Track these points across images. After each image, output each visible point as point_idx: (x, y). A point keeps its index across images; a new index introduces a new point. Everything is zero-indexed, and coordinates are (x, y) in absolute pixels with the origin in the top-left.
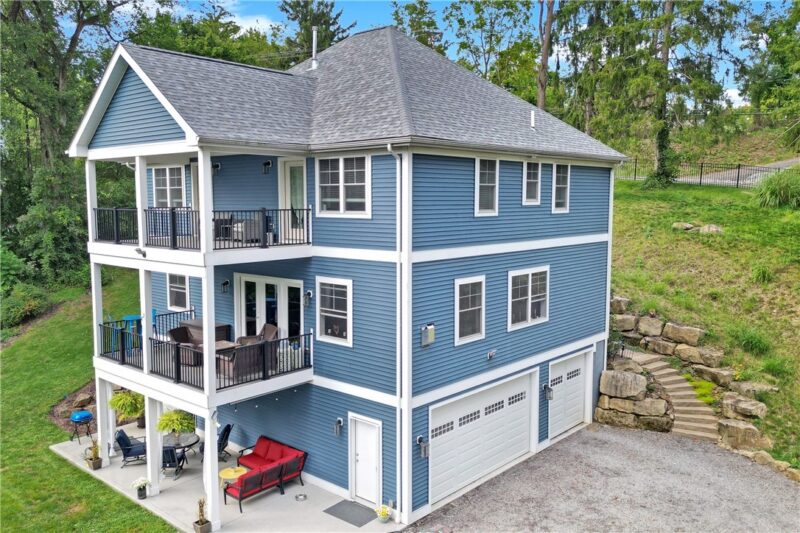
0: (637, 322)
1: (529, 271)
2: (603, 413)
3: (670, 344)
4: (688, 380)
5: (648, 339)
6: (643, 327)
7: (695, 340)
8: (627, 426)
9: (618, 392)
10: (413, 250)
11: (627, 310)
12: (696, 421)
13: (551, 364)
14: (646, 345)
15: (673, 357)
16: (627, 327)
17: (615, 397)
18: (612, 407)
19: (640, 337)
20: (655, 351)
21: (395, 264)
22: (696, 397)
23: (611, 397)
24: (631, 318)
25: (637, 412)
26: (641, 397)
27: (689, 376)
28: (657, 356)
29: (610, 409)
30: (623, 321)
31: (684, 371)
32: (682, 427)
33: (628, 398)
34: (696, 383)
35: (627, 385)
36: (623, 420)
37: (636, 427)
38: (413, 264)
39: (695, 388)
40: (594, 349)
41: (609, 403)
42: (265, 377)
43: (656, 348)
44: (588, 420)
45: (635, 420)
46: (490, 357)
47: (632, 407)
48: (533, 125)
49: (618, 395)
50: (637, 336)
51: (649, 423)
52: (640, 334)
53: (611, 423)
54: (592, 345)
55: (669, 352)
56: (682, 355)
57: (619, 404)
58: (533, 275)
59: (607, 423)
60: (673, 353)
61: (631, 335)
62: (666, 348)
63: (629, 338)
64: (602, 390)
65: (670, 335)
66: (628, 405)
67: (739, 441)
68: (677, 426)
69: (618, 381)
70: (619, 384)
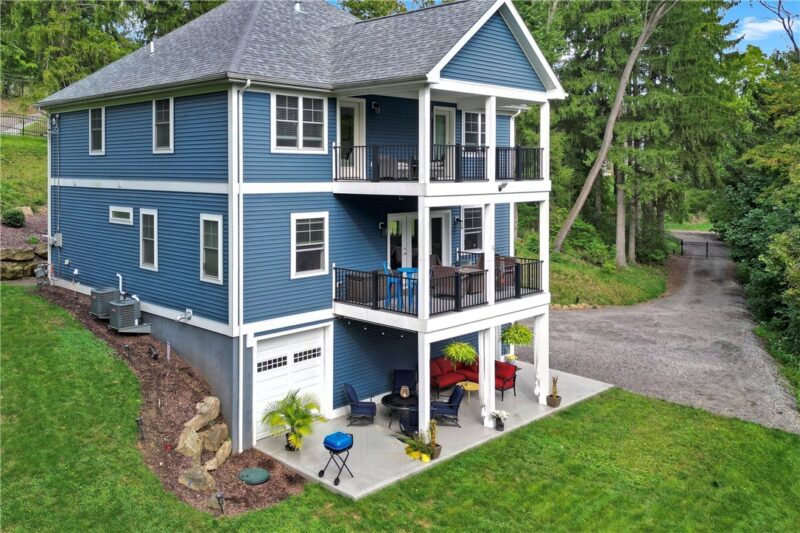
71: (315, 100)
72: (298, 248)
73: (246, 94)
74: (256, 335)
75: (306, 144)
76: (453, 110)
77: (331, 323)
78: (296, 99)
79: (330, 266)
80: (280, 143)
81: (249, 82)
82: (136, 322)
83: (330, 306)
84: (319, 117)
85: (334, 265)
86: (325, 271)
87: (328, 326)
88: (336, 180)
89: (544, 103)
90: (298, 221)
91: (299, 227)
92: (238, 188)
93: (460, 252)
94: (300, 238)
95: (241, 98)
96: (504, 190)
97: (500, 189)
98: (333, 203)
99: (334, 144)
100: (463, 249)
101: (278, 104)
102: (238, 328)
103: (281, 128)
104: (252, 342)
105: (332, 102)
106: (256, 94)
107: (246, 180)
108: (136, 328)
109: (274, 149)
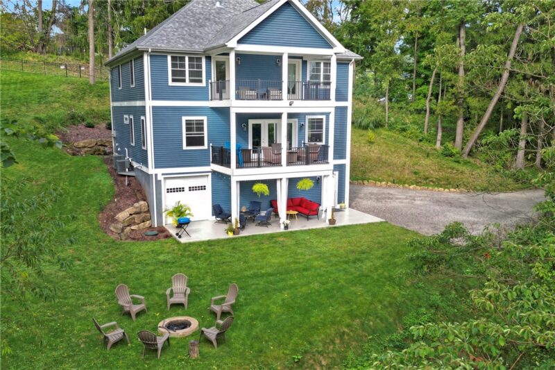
71: (197, 58)
72: (187, 134)
73: (151, 56)
74: (163, 174)
75: (191, 81)
76: (300, 61)
77: (210, 174)
78: (184, 58)
79: (209, 145)
80: (174, 80)
81: (150, 50)
82: (127, 170)
83: (209, 165)
84: (200, 66)
85: (211, 144)
86: (206, 147)
87: (208, 175)
88: (211, 100)
89: (332, 56)
90: (186, 121)
91: (187, 124)
92: (149, 103)
93: (304, 143)
94: (188, 129)
95: (149, 58)
96: (293, 106)
97: (291, 105)
98: (210, 112)
99: (210, 81)
100: (306, 142)
101: (172, 60)
102: (151, 170)
103: (174, 73)
104: (160, 178)
105: (209, 58)
106: (158, 56)
107: (153, 99)
108: (127, 172)
109: (170, 83)
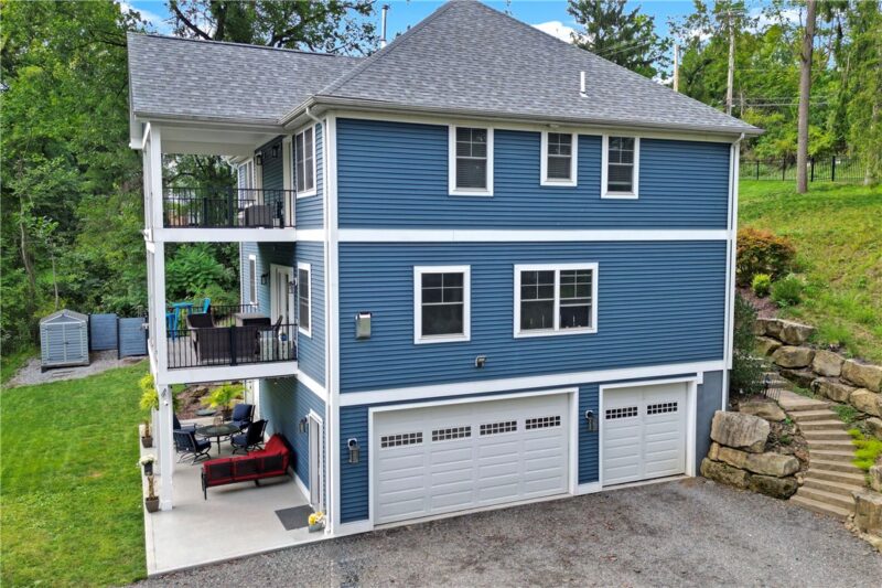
0: (812, 356)
1: (557, 268)
2: (710, 466)
3: (845, 387)
4: (854, 437)
5: (821, 379)
6: (818, 364)
7: (876, 383)
8: (736, 485)
9: (730, 439)
10: (339, 227)
11: (807, 340)
12: (832, 490)
13: (602, 387)
14: (817, 387)
15: (849, 406)
16: (800, 363)
17: (726, 446)
18: (721, 458)
19: (811, 376)
20: (826, 397)
21: (322, 243)
22: (852, 459)
23: (721, 445)
24: (805, 350)
25: (749, 468)
26: (758, 448)
27: (857, 432)
28: (826, 403)
29: (719, 461)
30: (795, 354)
31: (854, 426)
32: (808, 495)
33: (741, 448)
34: (861, 442)
35: (742, 432)
36: (732, 477)
37: (747, 488)
38: (340, 243)
39: (858, 447)
40: (699, 379)
41: (718, 453)
42: (234, 363)
43: (829, 392)
44: (691, 471)
45: (745, 479)
46: (480, 364)
47: (744, 461)
48: (583, 89)
49: (729, 444)
50: (810, 375)
51: (761, 484)
52: (815, 373)
53: (718, 480)
54: (695, 374)
55: (843, 398)
56: (857, 404)
57: (730, 456)
58: (562, 272)
59: (714, 479)
60: (848, 400)
61: (802, 373)
62: (839, 392)
63: (799, 377)
64: (713, 436)
65: (850, 376)
66: (740, 458)
67: (871, 522)
68: (802, 494)
69: (732, 425)
70: (732, 430)
